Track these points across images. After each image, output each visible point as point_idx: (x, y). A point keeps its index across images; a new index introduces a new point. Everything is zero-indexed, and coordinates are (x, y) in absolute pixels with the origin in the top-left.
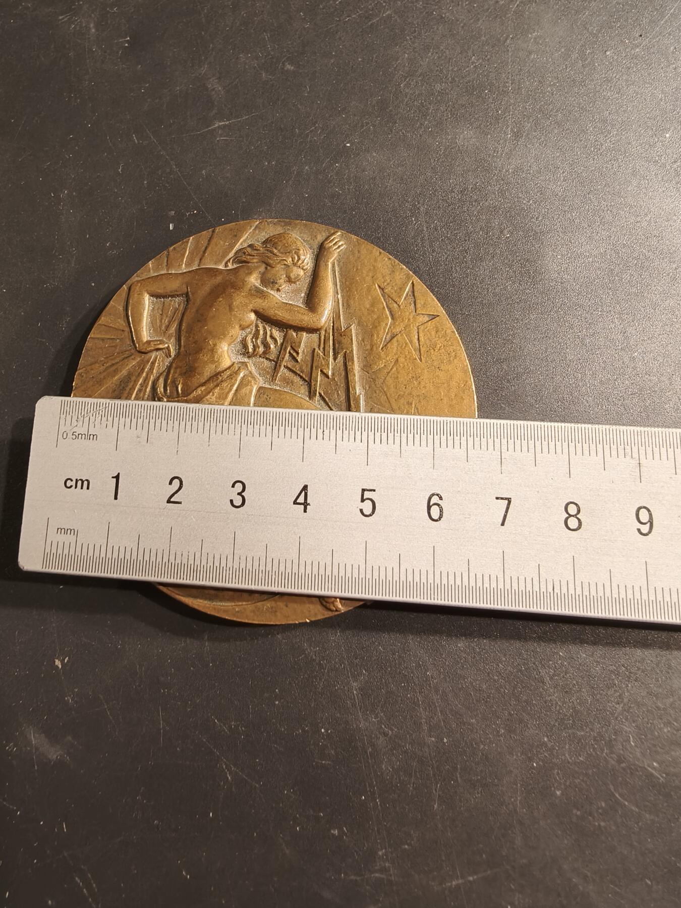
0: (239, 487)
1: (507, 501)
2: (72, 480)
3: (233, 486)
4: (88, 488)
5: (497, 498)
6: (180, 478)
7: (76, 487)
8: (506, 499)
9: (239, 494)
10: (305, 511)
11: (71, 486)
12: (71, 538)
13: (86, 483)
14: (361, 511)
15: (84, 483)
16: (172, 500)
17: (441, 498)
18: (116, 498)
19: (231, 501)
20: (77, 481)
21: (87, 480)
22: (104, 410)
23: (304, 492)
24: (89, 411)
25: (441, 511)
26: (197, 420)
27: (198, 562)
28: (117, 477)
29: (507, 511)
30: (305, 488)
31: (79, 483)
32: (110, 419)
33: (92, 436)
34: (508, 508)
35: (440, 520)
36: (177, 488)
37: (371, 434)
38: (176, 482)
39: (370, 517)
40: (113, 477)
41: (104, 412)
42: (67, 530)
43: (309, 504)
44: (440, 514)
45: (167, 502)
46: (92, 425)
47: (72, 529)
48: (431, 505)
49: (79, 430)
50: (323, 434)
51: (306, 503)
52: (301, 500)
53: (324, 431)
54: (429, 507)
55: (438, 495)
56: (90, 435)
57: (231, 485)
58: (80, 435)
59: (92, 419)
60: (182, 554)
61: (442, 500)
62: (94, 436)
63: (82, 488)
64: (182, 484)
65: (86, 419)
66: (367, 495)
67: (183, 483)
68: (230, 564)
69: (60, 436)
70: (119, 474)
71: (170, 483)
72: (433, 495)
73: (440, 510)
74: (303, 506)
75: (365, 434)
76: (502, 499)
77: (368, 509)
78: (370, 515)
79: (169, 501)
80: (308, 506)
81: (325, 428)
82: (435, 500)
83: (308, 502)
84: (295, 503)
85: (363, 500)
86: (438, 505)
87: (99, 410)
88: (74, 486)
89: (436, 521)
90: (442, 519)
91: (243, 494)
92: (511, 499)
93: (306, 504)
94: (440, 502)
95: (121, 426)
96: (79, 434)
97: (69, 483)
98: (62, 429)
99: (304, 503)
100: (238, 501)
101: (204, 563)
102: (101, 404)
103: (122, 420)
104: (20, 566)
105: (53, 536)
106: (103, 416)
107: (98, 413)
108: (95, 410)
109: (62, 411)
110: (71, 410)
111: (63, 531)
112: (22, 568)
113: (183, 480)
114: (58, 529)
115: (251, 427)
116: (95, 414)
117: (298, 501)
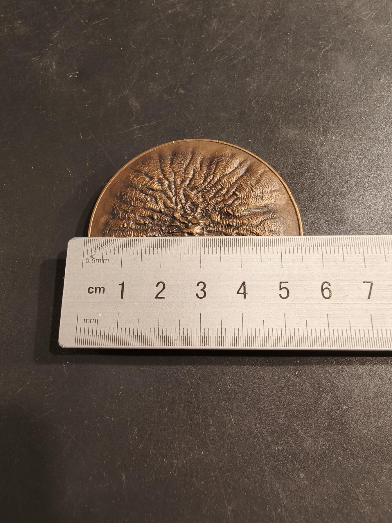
0: (201, 286)
1: (370, 284)
2: (93, 288)
3: (198, 285)
4: (103, 293)
5: (364, 282)
6: (163, 283)
7: (96, 292)
8: (370, 282)
9: (201, 290)
10: (245, 298)
11: (93, 292)
12: (93, 325)
13: (102, 289)
14: (280, 295)
15: (101, 290)
16: (158, 296)
17: (329, 285)
18: (122, 298)
19: (197, 295)
20: (96, 288)
21: (102, 287)
22: (112, 244)
23: (243, 286)
24: (102, 245)
25: (330, 293)
27: (177, 334)
28: (122, 285)
29: (371, 290)
30: (244, 283)
31: (98, 289)
32: (117, 249)
33: (105, 260)
34: (371, 288)
35: (330, 297)
36: (161, 289)
37: (283, 248)
38: (161, 285)
40: (120, 285)
41: (112, 245)
42: (91, 319)
43: (247, 293)
44: (330, 294)
45: (156, 298)
46: (105, 254)
47: (94, 319)
48: (323, 289)
49: (96, 257)
50: (253, 250)
51: (245, 293)
52: (242, 291)
53: (253, 248)
54: (322, 290)
55: (327, 282)
56: (104, 259)
57: (196, 285)
58: (98, 260)
59: (105, 250)
60: (167, 330)
61: (330, 285)
62: (106, 260)
63: (99, 293)
64: (165, 286)
65: (101, 250)
66: (283, 285)
68: (198, 334)
69: (84, 261)
70: (123, 282)
71: (157, 286)
72: (324, 283)
74: (243, 295)
75: (279, 248)
76: (367, 282)
77: (284, 294)
78: (286, 298)
79: (157, 297)
80: (246, 295)
81: (254, 246)
82: (326, 286)
83: (246, 292)
84: (238, 293)
85: (281, 289)
86: (328, 289)
87: (109, 244)
88: (94, 292)
89: (328, 298)
90: (331, 297)
91: (204, 290)
92: (372, 282)
93: (245, 294)
94: (329, 287)
95: (124, 253)
96: (96, 260)
97: (91, 290)
98: (86, 257)
99: (244, 293)
100: (201, 294)
101: (181, 334)
102: (110, 240)
103: (124, 249)
104: (59, 344)
105: (82, 325)
106: (112, 247)
107: (108, 246)
108: (106, 244)
109: (85, 246)
110: (91, 245)
111: (88, 320)
112: (61, 346)
113: (165, 284)
114: (85, 320)
115: (207, 249)
116: (106, 246)
117: (240, 292)
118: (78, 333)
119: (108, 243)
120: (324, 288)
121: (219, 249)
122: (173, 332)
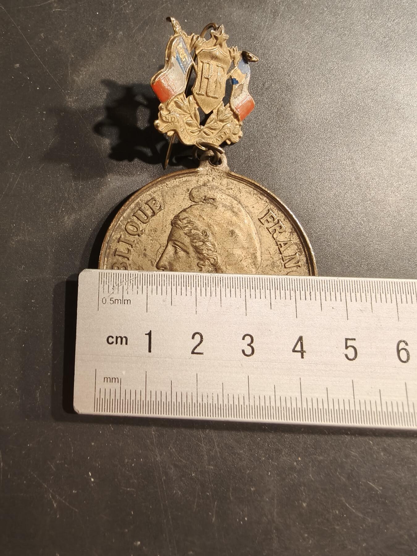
0: (248, 339)
2: (113, 337)
3: (243, 339)
4: (126, 344)
6: (201, 334)
7: (117, 343)
9: (249, 345)
10: (302, 357)
11: (113, 343)
12: (116, 385)
13: (124, 340)
14: (346, 356)
15: (123, 340)
16: (195, 351)
17: (407, 344)
18: (150, 351)
19: (243, 351)
20: (117, 338)
21: (124, 337)
22: (134, 279)
23: (300, 342)
24: (122, 281)
26: (209, 286)
27: (221, 402)
28: (150, 334)
30: (301, 339)
31: (119, 339)
32: (140, 287)
33: (126, 301)
35: (408, 361)
36: (199, 342)
37: (348, 294)
38: (197, 337)
39: (354, 361)
40: (146, 334)
41: (134, 281)
42: (112, 379)
43: (305, 352)
44: (408, 357)
45: (192, 353)
46: (125, 292)
47: (116, 377)
49: (115, 296)
50: (311, 295)
51: (303, 350)
52: (298, 348)
53: (310, 293)
54: (398, 351)
55: (404, 341)
56: (125, 300)
57: (242, 338)
58: (117, 301)
59: (125, 287)
60: (208, 396)
61: (408, 345)
62: (127, 301)
63: (121, 344)
64: (203, 339)
65: (121, 287)
66: (350, 343)
67: (203, 337)
68: (247, 403)
69: (100, 302)
70: (151, 331)
71: (193, 338)
72: (400, 342)
73: (407, 353)
74: (300, 354)
75: (343, 294)
77: (351, 355)
78: (354, 359)
79: (193, 353)
80: (304, 353)
81: (311, 290)
82: (402, 345)
83: (304, 350)
84: (294, 351)
85: (347, 347)
86: (405, 349)
87: (131, 280)
88: (115, 342)
89: (405, 362)
91: (252, 345)
93: (302, 352)
94: (406, 347)
95: (149, 293)
96: (115, 300)
97: (111, 340)
98: (102, 296)
99: (301, 350)
100: (248, 351)
101: (226, 402)
102: (132, 275)
103: (150, 288)
104: (75, 410)
105: (101, 384)
106: (134, 284)
107: (129, 282)
108: (127, 280)
109: (100, 282)
110: (108, 280)
111: (109, 379)
112: (77, 412)
113: (203, 335)
114: (104, 378)
115: (253, 291)
116: (127, 283)
117: (296, 349)
118: (97, 396)
119: (129, 279)
120: (400, 348)
121: (268, 292)
122: (215, 399)
